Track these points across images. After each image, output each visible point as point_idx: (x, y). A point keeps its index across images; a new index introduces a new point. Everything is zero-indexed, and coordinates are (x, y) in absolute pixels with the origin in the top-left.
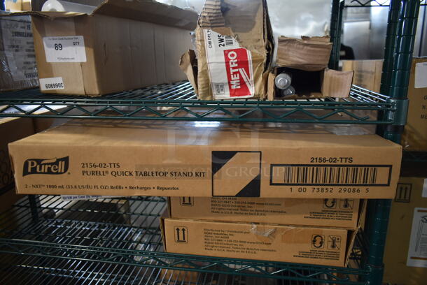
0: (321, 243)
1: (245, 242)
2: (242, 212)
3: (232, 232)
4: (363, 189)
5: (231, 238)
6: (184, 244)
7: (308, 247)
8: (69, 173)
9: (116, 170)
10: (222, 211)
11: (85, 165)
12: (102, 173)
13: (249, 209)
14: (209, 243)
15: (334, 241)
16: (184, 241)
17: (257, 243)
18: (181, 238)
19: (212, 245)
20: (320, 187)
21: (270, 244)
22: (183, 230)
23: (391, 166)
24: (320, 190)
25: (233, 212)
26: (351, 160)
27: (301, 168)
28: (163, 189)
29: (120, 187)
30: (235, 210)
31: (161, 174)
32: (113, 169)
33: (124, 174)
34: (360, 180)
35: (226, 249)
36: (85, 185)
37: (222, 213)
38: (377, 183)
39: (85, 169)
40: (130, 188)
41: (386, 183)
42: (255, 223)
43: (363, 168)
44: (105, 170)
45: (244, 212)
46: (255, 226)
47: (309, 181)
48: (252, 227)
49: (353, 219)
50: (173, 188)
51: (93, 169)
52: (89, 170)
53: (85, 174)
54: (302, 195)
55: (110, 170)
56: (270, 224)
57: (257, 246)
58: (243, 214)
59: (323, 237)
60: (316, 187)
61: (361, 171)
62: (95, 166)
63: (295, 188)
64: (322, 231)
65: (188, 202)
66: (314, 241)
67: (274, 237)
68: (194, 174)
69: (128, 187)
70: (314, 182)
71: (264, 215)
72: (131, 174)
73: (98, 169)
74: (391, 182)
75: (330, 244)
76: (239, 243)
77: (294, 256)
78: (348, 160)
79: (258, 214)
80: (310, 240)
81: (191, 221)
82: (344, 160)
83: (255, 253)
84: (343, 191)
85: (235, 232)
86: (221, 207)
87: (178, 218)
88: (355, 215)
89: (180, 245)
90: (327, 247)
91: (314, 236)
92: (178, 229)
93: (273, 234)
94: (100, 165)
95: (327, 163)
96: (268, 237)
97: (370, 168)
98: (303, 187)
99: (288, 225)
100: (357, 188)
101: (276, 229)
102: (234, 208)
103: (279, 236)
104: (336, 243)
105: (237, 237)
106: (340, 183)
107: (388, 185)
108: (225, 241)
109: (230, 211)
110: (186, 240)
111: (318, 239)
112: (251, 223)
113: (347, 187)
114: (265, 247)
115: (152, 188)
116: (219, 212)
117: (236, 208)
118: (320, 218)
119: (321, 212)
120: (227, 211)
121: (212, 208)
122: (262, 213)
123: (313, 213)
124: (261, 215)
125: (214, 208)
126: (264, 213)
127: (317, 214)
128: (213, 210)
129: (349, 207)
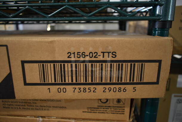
2: (28, 107)
4: (129, 88)
10: (12, 107)
13: (34, 105)
20: (82, 87)
23: (160, 62)
24: (82, 90)
25: (21, 107)
26: (114, 54)
27: (58, 65)
30: (23, 105)
34: (126, 78)
38: (145, 81)
41: (155, 81)
42: (42, 117)
43: (129, 64)
45: (31, 108)
46: (41, 119)
47: (68, 80)
48: (39, 120)
49: (125, 113)
54: (62, 96)
58: (29, 109)
60: (77, 87)
61: (127, 67)
63: (54, 88)
70: (74, 81)
71: (48, 110)
74: (160, 79)
78: (110, 54)
79: (42, 109)
82: (106, 54)
84: (107, 90)
86: (11, 103)
88: (127, 110)
95: (87, 58)
97: (136, 64)
98: (62, 87)
100: (122, 87)
102: (21, 104)
106: (103, 81)
107: (157, 83)
109: (18, 107)
112: (38, 117)
113: (112, 87)
116: (9, 108)
117: (23, 104)
118: (96, 112)
119: (97, 107)
120: (16, 107)
121: (3, 104)
122: (46, 108)
123: (90, 108)
124: (46, 110)
125: (5, 104)
126: (48, 108)
127: (93, 109)
128: (4, 106)
129: (121, 103)
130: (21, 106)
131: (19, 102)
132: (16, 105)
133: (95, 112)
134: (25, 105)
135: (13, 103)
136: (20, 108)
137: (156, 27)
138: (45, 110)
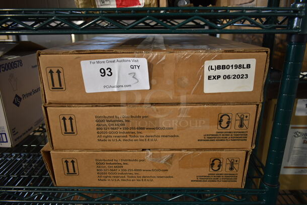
0: (219, 166)
1: (140, 170)
2: (131, 138)
3: (126, 161)
5: (125, 167)
6: (74, 177)
7: (206, 171)
10: (110, 139)
13: (139, 135)
14: (102, 173)
15: (232, 163)
16: (75, 173)
17: (153, 170)
18: (71, 171)
19: (105, 175)
21: (167, 170)
22: (73, 162)
25: (122, 139)
30: (124, 137)
35: (120, 179)
48: (148, 154)
49: (247, 139)
56: (165, 150)
57: (153, 174)
58: (132, 140)
59: (221, 160)
64: (220, 154)
65: (70, 131)
66: (212, 165)
67: (171, 163)
75: (229, 166)
76: (134, 172)
77: (192, 181)
79: (149, 140)
80: (208, 163)
83: (152, 180)
85: (130, 160)
86: (108, 134)
89: (70, 178)
90: (225, 169)
91: (212, 160)
92: (66, 162)
93: (169, 161)
96: (165, 163)
99: (180, 150)
101: (172, 155)
102: (122, 135)
103: (176, 162)
104: (235, 165)
105: (132, 166)
108: (119, 171)
109: (118, 139)
110: (77, 172)
111: (216, 162)
114: (162, 174)
116: (106, 140)
117: (125, 135)
118: (214, 140)
119: (215, 134)
120: (115, 138)
121: (98, 136)
122: (153, 138)
123: (207, 135)
126: (155, 138)
127: (211, 136)
128: (99, 138)
129: (244, 127)
130: (122, 137)
133: (212, 140)
135: (111, 135)
136: (120, 140)
137: (292, 41)
138: (152, 140)
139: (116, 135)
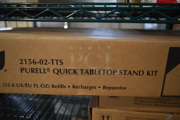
2: (161, 104)
8: (5, 70)
9: (59, 67)
11: (24, 62)
12: (42, 71)
13: (168, 102)
22: (108, 117)
25: (153, 104)
28: (110, 88)
29: (62, 86)
30: (155, 102)
31: (109, 72)
32: (55, 66)
33: (67, 71)
36: (24, 83)
37: (143, 104)
39: (24, 66)
40: (74, 87)
44: (46, 67)
45: (163, 104)
50: (120, 88)
51: (33, 66)
52: (28, 66)
53: (24, 71)
55: (52, 67)
58: (161, 106)
62: (34, 62)
68: (146, 73)
69: (71, 86)
72: (75, 72)
73: (39, 66)
79: (174, 106)
81: (115, 110)
85: (152, 119)
87: (104, 108)
92: (103, 117)
94: (41, 62)
102: (154, 101)
109: (150, 103)
112: (168, 113)
115: (97, 87)
116: (140, 104)
117: (157, 101)
120: (148, 103)
121: (135, 101)
122: (179, 105)
124: (178, 107)
125: (137, 101)
128: (135, 102)
130: (154, 102)
131: (153, 99)
132: (148, 102)
134: (157, 102)
135: (145, 100)
139: (149, 100)
